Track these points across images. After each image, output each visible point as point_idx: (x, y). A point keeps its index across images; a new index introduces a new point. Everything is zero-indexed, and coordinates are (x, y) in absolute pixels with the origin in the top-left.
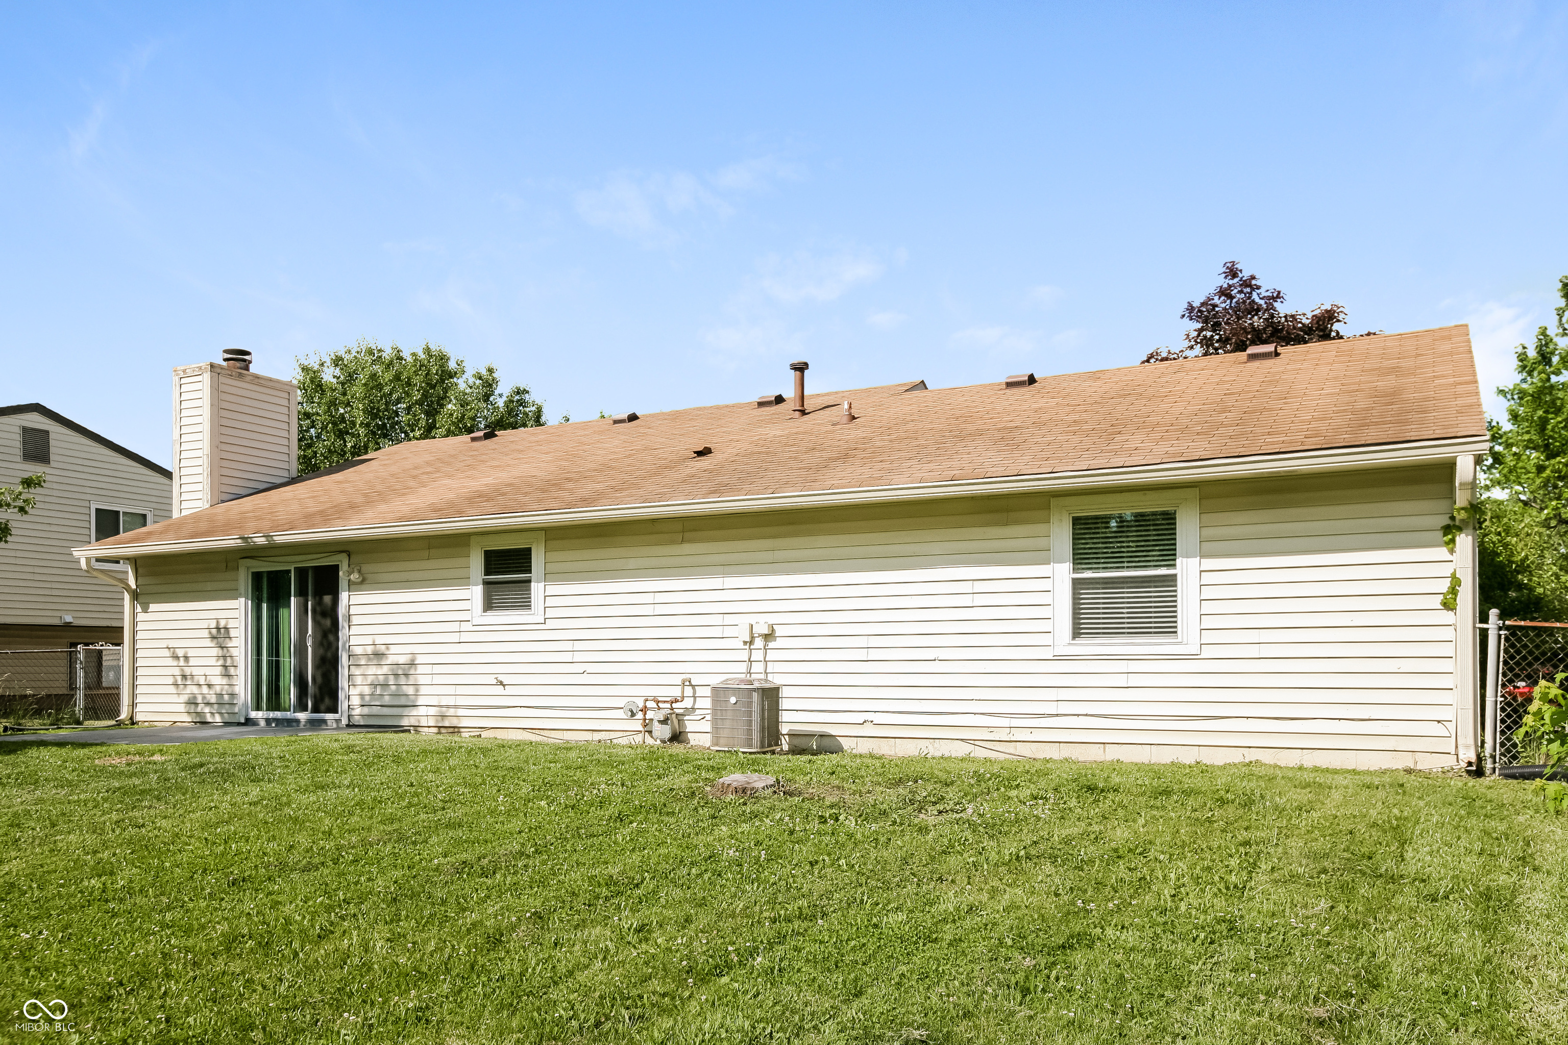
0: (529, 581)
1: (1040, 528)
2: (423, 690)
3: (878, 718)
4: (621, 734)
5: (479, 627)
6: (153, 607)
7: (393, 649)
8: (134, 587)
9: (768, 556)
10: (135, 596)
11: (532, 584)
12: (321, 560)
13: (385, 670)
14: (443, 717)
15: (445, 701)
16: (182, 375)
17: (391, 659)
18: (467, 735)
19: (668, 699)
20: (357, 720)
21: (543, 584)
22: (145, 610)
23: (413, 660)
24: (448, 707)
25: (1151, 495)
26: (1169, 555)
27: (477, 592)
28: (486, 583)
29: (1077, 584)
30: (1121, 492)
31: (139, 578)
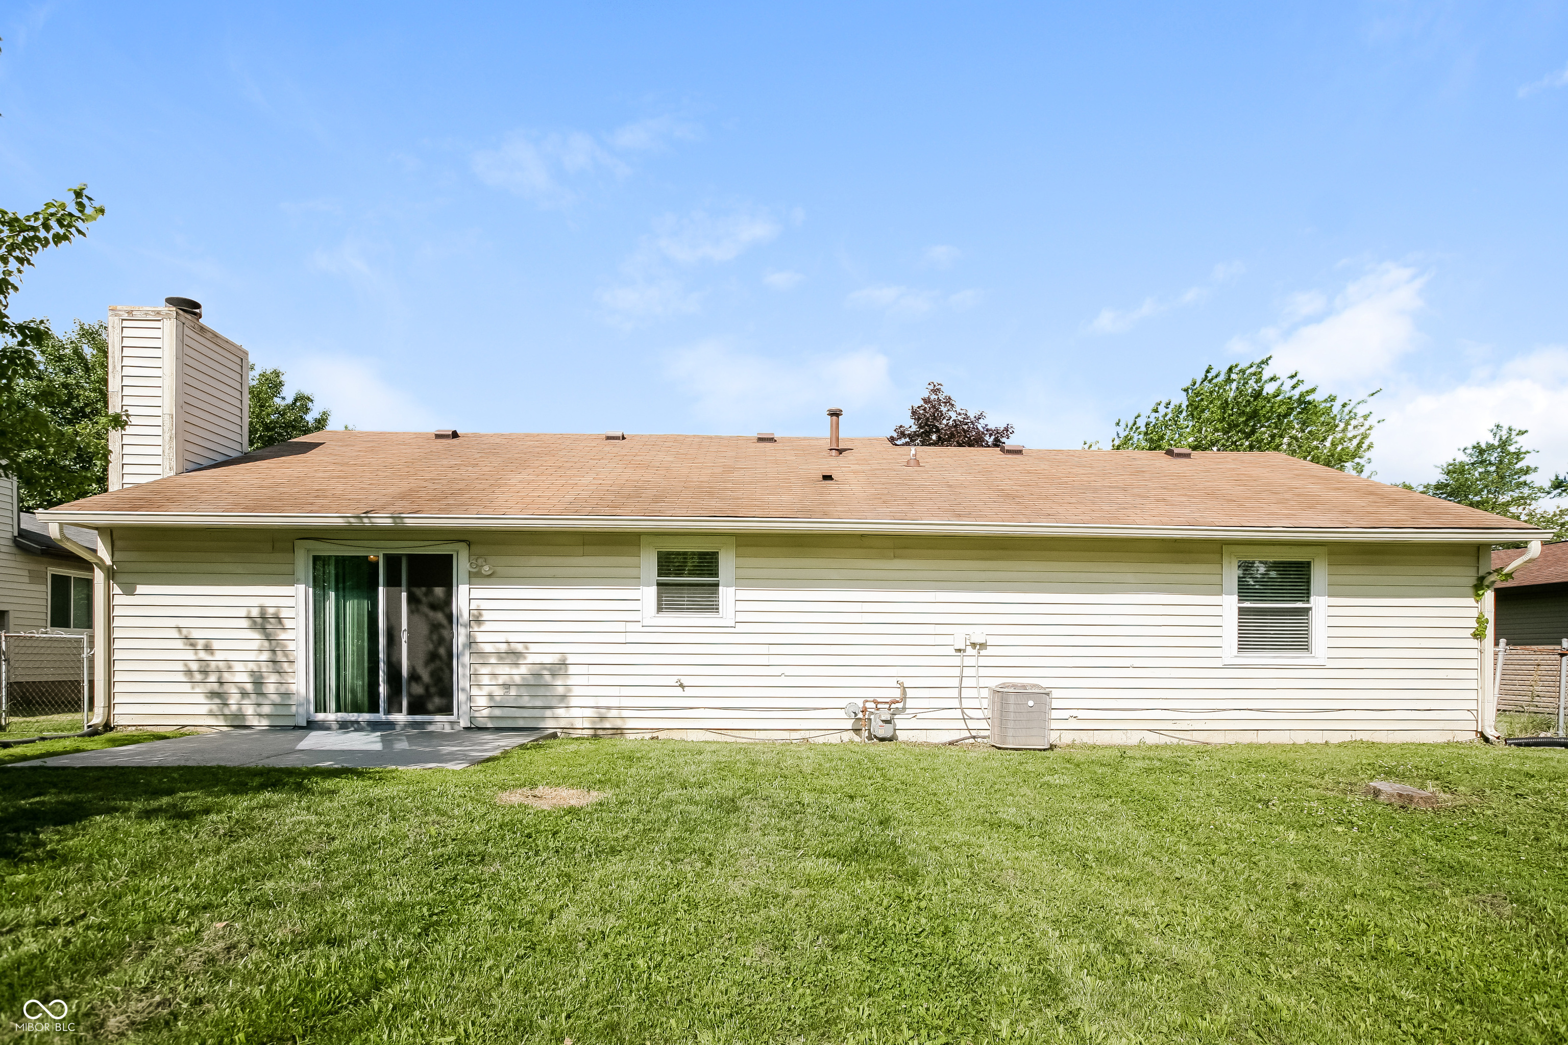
0: (717, 585)
1: (1215, 568)
2: (576, 691)
3: (1081, 714)
4: (823, 732)
5: (648, 629)
6: (140, 589)
7: (533, 648)
8: (108, 562)
9: (984, 576)
10: (111, 574)
11: (720, 588)
12: (427, 548)
13: (523, 670)
14: (602, 718)
15: (603, 702)
16: (126, 316)
17: (531, 659)
18: (632, 737)
19: (888, 700)
20: (481, 723)
21: (734, 588)
22: (129, 591)
23: (565, 660)
24: (609, 708)
25: (1296, 549)
26: (1306, 595)
27: (651, 593)
28: (659, 584)
29: (1242, 611)
30: (1274, 545)
31: (116, 553)
